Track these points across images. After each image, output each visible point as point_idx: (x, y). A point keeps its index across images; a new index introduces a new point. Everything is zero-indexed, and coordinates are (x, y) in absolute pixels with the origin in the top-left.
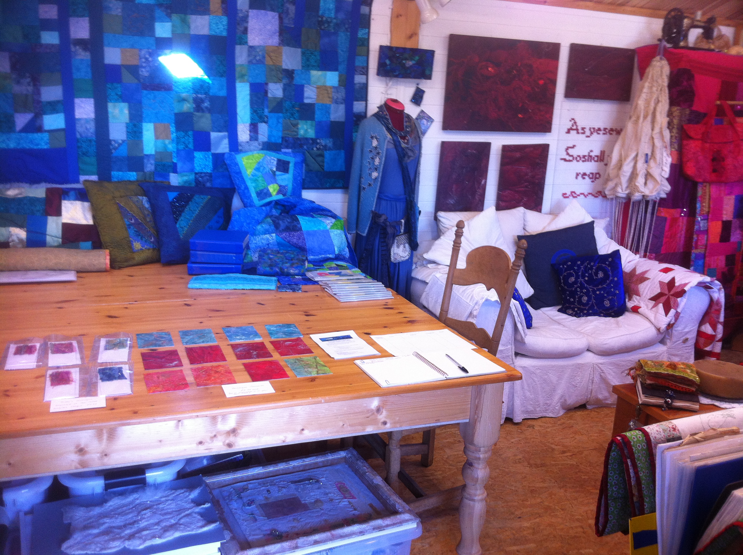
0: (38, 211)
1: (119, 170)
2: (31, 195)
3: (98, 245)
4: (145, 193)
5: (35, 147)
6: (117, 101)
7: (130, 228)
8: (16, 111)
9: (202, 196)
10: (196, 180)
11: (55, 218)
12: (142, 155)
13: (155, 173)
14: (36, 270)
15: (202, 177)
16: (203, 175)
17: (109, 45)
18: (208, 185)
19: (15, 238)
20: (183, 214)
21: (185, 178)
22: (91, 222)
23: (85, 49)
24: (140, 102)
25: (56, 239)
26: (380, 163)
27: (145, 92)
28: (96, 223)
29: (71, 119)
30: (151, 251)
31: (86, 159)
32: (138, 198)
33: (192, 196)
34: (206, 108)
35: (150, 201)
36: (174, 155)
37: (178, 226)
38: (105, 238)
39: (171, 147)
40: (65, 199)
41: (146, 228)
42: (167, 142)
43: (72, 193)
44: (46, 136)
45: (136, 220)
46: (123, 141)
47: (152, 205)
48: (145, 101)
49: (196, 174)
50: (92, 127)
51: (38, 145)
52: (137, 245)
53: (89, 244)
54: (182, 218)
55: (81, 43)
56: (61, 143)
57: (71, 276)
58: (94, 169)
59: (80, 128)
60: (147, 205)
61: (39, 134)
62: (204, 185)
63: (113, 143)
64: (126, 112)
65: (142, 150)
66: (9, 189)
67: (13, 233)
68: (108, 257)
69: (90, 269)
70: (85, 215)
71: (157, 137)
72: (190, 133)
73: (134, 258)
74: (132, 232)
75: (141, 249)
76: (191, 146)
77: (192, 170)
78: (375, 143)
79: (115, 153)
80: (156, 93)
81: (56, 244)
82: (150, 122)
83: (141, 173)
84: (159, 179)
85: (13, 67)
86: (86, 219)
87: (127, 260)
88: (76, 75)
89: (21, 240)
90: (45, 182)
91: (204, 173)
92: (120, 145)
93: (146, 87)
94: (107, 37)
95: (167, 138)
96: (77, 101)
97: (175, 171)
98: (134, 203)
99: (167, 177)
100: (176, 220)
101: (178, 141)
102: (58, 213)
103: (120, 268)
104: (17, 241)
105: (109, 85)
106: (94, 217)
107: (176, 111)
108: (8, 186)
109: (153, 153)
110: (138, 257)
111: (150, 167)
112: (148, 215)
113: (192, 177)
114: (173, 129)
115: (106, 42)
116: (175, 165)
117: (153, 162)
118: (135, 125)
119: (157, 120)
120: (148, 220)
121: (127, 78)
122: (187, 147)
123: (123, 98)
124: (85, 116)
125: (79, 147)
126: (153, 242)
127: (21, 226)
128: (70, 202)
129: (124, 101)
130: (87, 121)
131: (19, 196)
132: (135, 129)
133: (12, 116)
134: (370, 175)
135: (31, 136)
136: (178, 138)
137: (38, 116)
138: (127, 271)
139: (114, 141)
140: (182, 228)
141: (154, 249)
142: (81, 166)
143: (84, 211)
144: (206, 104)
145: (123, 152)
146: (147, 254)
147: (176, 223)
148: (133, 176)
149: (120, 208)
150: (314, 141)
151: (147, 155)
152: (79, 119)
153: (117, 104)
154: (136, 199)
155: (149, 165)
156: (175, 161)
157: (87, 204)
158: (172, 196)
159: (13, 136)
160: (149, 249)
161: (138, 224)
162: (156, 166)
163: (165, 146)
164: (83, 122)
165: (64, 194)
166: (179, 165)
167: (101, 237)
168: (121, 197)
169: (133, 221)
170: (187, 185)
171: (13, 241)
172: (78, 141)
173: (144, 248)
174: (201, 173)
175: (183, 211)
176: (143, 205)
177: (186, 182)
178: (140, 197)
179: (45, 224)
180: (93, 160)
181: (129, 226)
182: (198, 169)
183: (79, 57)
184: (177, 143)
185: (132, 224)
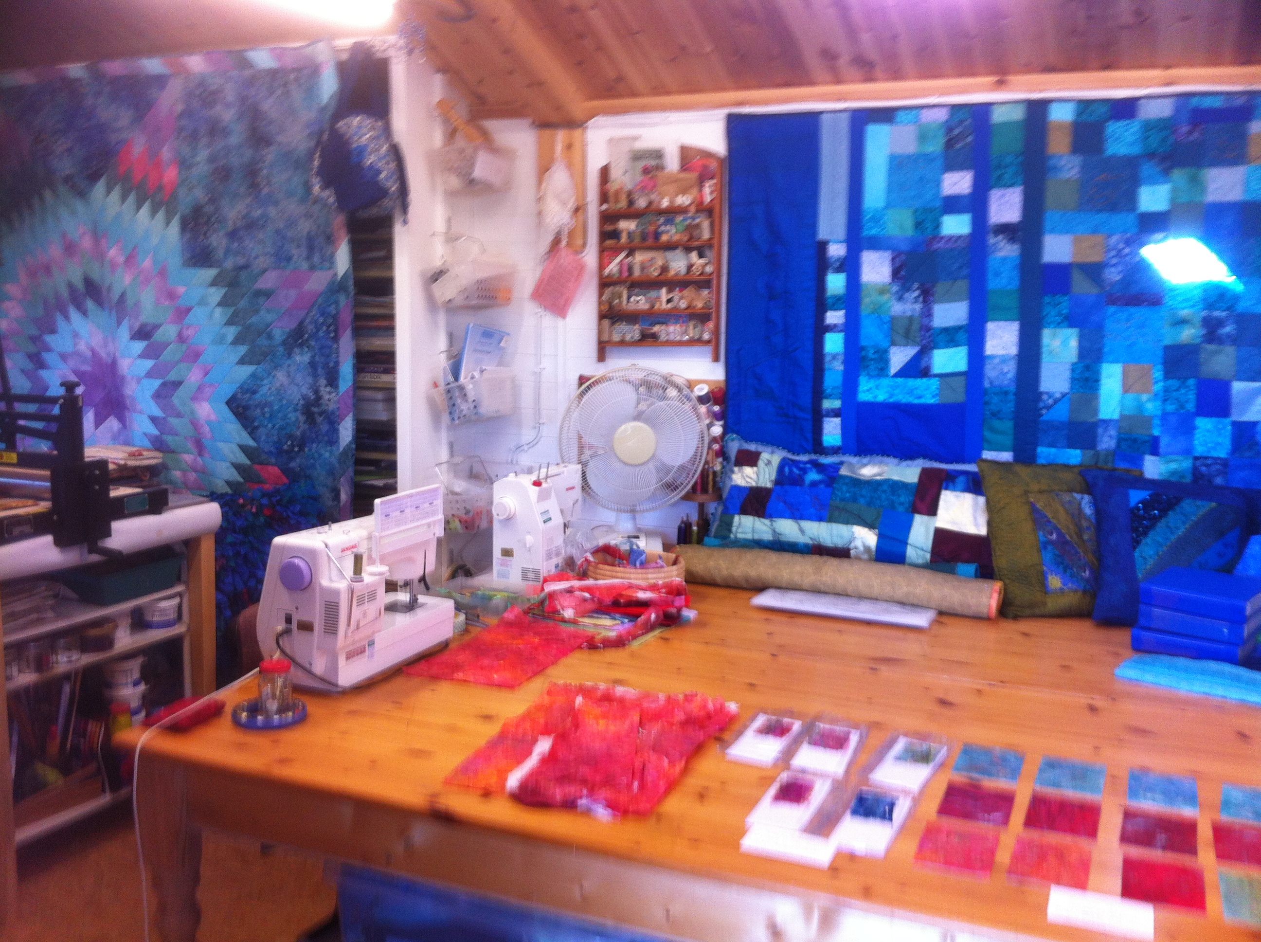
0: (902, 504)
1: (1051, 445)
2: (896, 478)
3: (986, 572)
4: (1088, 489)
5: (916, 401)
6: (1059, 325)
7: (1045, 548)
8: (893, 343)
9: (1199, 503)
10: (1195, 471)
11: (925, 518)
12: (1094, 420)
13: (1116, 453)
14: (876, 599)
15: (1207, 466)
16: (1209, 462)
17: (1052, 231)
18: (1219, 481)
19: (858, 543)
20: (1151, 534)
21: (1173, 466)
22: (983, 531)
23: (1012, 240)
24: (1100, 327)
25: (920, 553)
27: (1112, 309)
28: (990, 535)
29: (977, 357)
30: (1080, 594)
31: (996, 423)
32: (1074, 498)
33: (1178, 501)
34: (1228, 335)
35: (1095, 504)
36: (1157, 422)
37: (1137, 554)
38: (1000, 561)
39: (1152, 407)
40: (946, 489)
41: (1077, 552)
42: (1145, 397)
43: (961, 479)
44: (934, 383)
45: (1060, 534)
46: (1064, 395)
47: (1098, 512)
48: (1110, 325)
49: (1196, 458)
50: (1010, 370)
51: (920, 397)
52: (1055, 582)
53: (971, 568)
54: (1148, 540)
55: (1006, 230)
56: (958, 395)
58: (1009, 440)
59: (990, 372)
60: (1088, 510)
61: (925, 380)
62: (1210, 481)
63: (1045, 397)
64: (1074, 343)
65: (1096, 411)
66: (865, 465)
67: (856, 535)
68: (996, 596)
69: (959, 610)
70: (975, 518)
71: (1126, 389)
72: (1191, 382)
73: (1044, 604)
74: (1048, 556)
75: (1061, 589)
76: (1191, 406)
77: (1187, 451)
79: (1047, 416)
80: (1132, 309)
81: (920, 561)
82: (1116, 361)
83: (1090, 453)
84: (1122, 466)
85: (896, 274)
86: (976, 525)
87: (1032, 606)
88: (993, 284)
89: (867, 549)
90: (925, 458)
91: (1212, 458)
92: (1056, 401)
93: (1112, 300)
94: (1051, 218)
95: (1146, 391)
96: (991, 326)
97: (1155, 452)
98: (1063, 505)
99: (1138, 461)
100: (1136, 543)
101: (1166, 396)
102: (932, 511)
103: (1016, 618)
104: (861, 548)
105: (1047, 299)
106: (990, 524)
107: (1167, 341)
108: (865, 460)
109: (1116, 416)
110: (1053, 604)
111: (1107, 442)
112: (1088, 528)
113: (1186, 464)
114: (1158, 374)
115: (1048, 224)
116: (1155, 441)
117: (1113, 432)
118: (1087, 368)
119: (1129, 358)
120: (1086, 537)
121: (1081, 285)
122: (1182, 407)
123: (1071, 321)
124: (1002, 352)
125: (987, 403)
126: (1087, 581)
127: (870, 526)
128: (955, 493)
129: (1071, 325)
130: (1004, 360)
131: (878, 478)
132: (1087, 375)
133: (886, 351)
135: (912, 383)
136: (1166, 390)
137: (925, 351)
138: (1024, 626)
139: (1047, 393)
140: (1145, 559)
141: (1085, 592)
142: (987, 434)
143: (975, 511)
144: (1228, 329)
145: (1061, 413)
146: (1071, 599)
147: (1134, 548)
148: (1074, 456)
149: (1034, 510)
151: (1105, 422)
152: (992, 357)
153: (1058, 330)
154: (1068, 499)
155: (1106, 439)
156: (1156, 432)
157: (982, 500)
158: (1136, 497)
159: (885, 382)
160: (1076, 591)
161: (1062, 544)
162: (1120, 441)
163: (1140, 407)
164: (997, 361)
165: (947, 480)
166: (1164, 442)
167: (994, 558)
168: (1041, 492)
169: (1054, 536)
170: (1173, 479)
171: (856, 548)
172: (985, 392)
173: (1065, 588)
174: (1206, 458)
175: (1152, 527)
176: (1080, 510)
177: (1173, 473)
178: (1077, 496)
179: (907, 527)
180: (1008, 425)
181: (1045, 545)
182: (1200, 449)
183: (1001, 254)
184: (1165, 401)
185: (1051, 542)
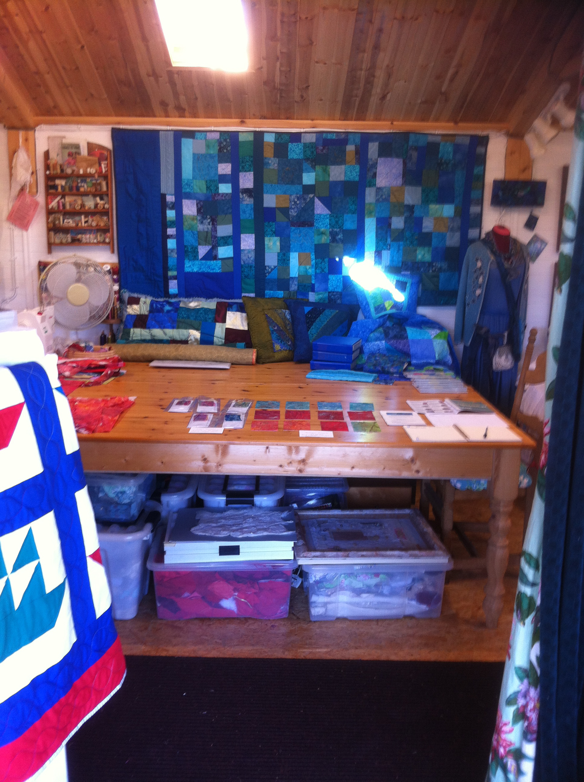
0: (210, 318)
1: (270, 290)
2: (206, 307)
3: (249, 345)
4: (288, 307)
5: (211, 271)
6: (271, 235)
7: (273, 333)
8: (199, 244)
9: (331, 310)
10: (329, 297)
11: (221, 324)
12: (288, 277)
13: (298, 292)
14: (204, 361)
15: (334, 295)
16: (335, 293)
17: (267, 193)
18: (339, 301)
19: (192, 338)
20: (314, 324)
21: (321, 296)
22: (246, 328)
23: (250, 196)
24: (289, 236)
25: (220, 340)
26: (483, 282)
27: (293, 228)
28: (249, 329)
29: (237, 250)
30: (288, 351)
31: (247, 280)
32: (282, 311)
33: (324, 310)
34: (340, 239)
35: (291, 314)
36: (313, 277)
37: (309, 333)
38: (255, 340)
39: (311, 271)
40: (229, 311)
41: (285, 334)
42: (308, 267)
43: (235, 306)
44: (219, 263)
45: (278, 327)
46: (275, 267)
47: (292, 317)
48: (292, 235)
49: (329, 292)
50: (252, 255)
51: (213, 269)
52: (278, 347)
53: (243, 344)
54: (313, 327)
55: (247, 191)
56: (230, 269)
57: (227, 366)
58: (253, 288)
59: (244, 257)
60: (288, 317)
61: (215, 261)
62: (335, 302)
63: (267, 268)
64: (278, 244)
65: (289, 274)
66: (191, 302)
67: (191, 334)
68: (255, 354)
69: (241, 362)
70: (242, 323)
71: (300, 264)
72: (326, 260)
73: (274, 357)
74: (275, 335)
75: (280, 350)
76: (326, 270)
77: (326, 289)
78: (479, 264)
79: (268, 276)
80: (301, 228)
81: (220, 344)
82: (295, 251)
83: (287, 292)
84: (300, 297)
85: (199, 211)
86: (243, 326)
87: (269, 358)
88: (243, 216)
89: (196, 340)
90: (217, 298)
91: (336, 292)
92: (272, 270)
93: (293, 224)
94: (267, 186)
95: (308, 264)
96: (242, 236)
97: (313, 290)
98: (278, 314)
99: (306, 295)
100: (309, 328)
101: (316, 266)
102: (224, 321)
103: (263, 363)
104: (194, 340)
105: (266, 224)
106: (249, 325)
107: (316, 243)
108: (191, 300)
109: (297, 276)
110: (278, 356)
111: (294, 287)
112: (289, 324)
113: (326, 295)
114: (313, 257)
115: (265, 190)
116: (313, 285)
117: (296, 283)
118: (284, 254)
119: (301, 250)
120: (288, 328)
121: (280, 217)
122: (323, 271)
123: (276, 233)
124: (248, 248)
125: (242, 272)
126: (290, 345)
127: (197, 329)
128: (232, 312)
129: (276, 236)
130: (249, 251)
131: (198, 307)
132: (284, 258)
133: (197, 248)
134: (474, 292)
135: (209, 263)
136: (316, 264)
137: (214, 248)
138: (267, 365)
139: (268, 266)
140: (312, 334)
141: (289, 350)
142: (243, 285)
143: (242, 320)
144: (340, 236)
145: (274, 275)
146: (284, 354)
147: (308, 331)
148: (281, 294)
149: (267, 317)
150: (430, 264)
151: (292, 278)
152: (244, 250)
153: (271, 238)
154: (280, 312)
155: (293, 286)
156: (313, 282)
157: (244, 315)
158: (307, 309)
159: (197, 262)
160: (286, 350)
161: (279, 330)
162: (299, 286)
163: (306, 271)
164: (246, 252)
165: (229, 307)
166: (316, 286)
167: (252, 339)
168: (269, 309)
169: (276, 328)
170: (321, 301)
171: (191, 340)
172: (242, 266)
173: (282, 349)
174: (333, 292)
175: (314, 321)
176: (285, 317)
177: (321, 299)
178: (284, 311)
179: (214, 328)
180: (252, 281)
181: (273, 332)
182: (330, 289)
183: (245, 203)
184: (316, 269)
185: (275, 330)
